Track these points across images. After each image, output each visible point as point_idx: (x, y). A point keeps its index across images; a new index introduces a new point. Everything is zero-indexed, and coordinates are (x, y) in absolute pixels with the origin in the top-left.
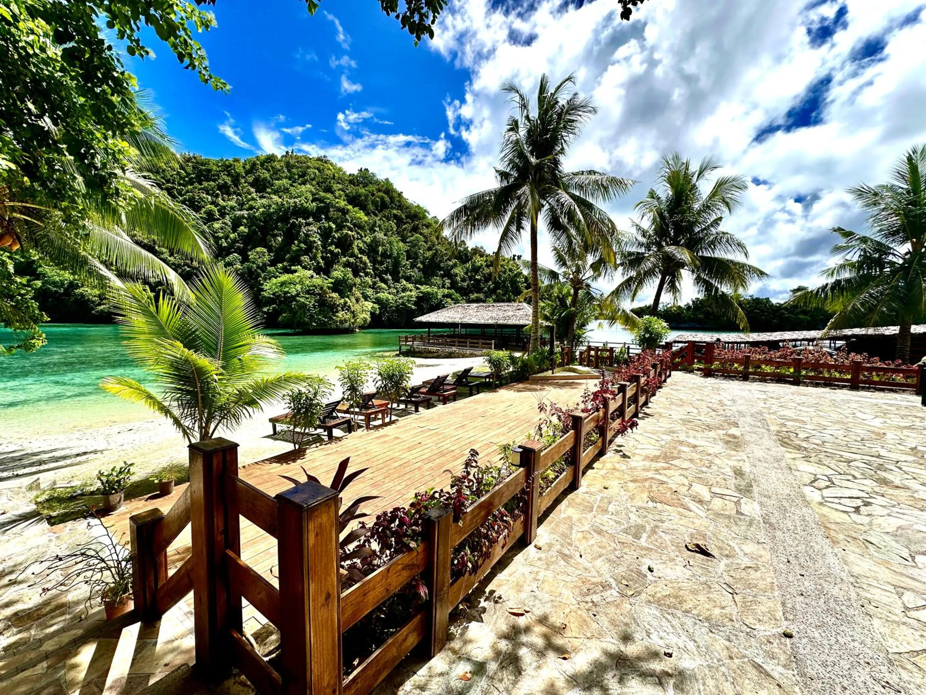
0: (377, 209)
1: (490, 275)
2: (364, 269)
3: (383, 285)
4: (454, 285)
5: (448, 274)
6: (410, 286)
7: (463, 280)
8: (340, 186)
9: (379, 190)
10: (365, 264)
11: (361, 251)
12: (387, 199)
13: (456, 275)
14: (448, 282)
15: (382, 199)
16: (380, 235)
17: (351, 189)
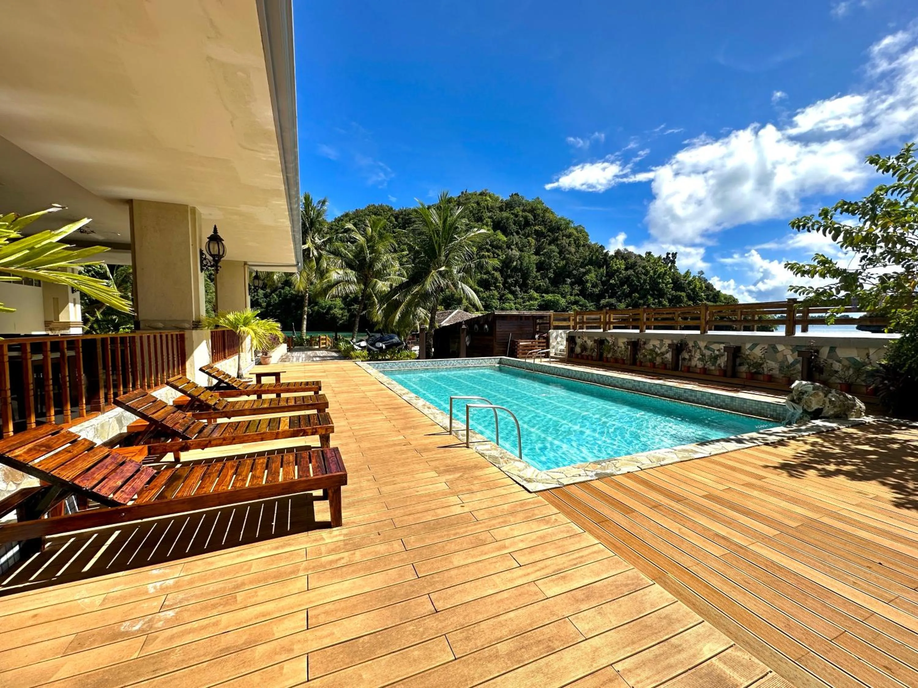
0: (520, 228)
1: (628, 278)
2: (495, 283)
3: (510, 296)
4: (583, 293)
5: (580, 281)
6: (536, 295)
7: (594, 286)
8: (489, 214)
9: (524, 211)
10: (496, 279)
11: (495, 269)
12: (530, 216)
13: (587, 282)
14: (577, 288)
15: (526, 218)
16: (516, 253)
17: (498, 215)
